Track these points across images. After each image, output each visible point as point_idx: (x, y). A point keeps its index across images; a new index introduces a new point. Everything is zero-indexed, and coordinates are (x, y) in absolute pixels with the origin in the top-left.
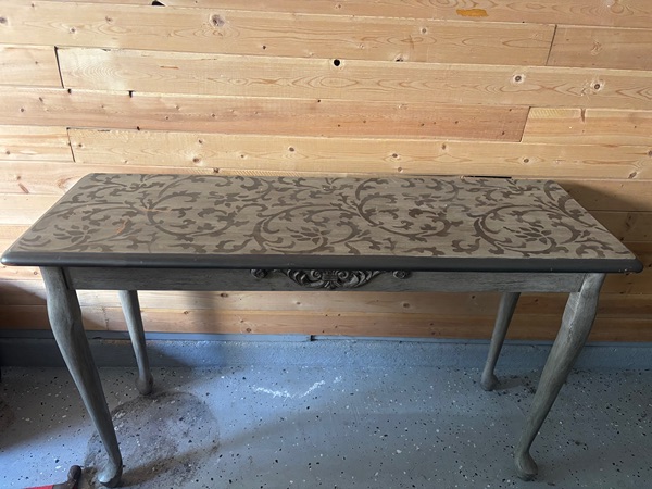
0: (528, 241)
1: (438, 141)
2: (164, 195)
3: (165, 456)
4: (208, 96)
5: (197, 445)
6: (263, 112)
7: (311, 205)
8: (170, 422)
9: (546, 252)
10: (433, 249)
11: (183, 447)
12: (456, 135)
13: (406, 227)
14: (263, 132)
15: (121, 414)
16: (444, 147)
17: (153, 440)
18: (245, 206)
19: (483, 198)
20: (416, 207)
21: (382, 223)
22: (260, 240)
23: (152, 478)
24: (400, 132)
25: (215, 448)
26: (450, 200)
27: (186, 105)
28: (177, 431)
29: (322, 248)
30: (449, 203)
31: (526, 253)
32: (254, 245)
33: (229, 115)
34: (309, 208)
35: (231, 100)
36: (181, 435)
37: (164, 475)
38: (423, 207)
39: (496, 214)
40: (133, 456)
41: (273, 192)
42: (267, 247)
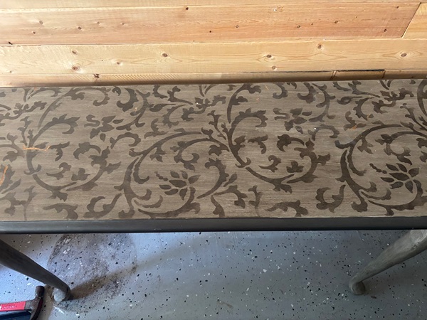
0: (393, 187)
1: (315, 41)
2: (44, 123)
3: (100, 275)
4: (67, 10)
5: (121, 266)
6: (129, 22)
7: (183, 133)
8: (102, 247)
9: (410, 206)
10: (296, 205)
11: (112, 268)
12: (333, 34)
13: (273, 168)
14: (134, 41)
15: (68, 240)
16: (320, 46)
17: (91, 261)
18: (120, 137)
19: (353, 115)
20: (284, 131)
21: (249, 162)
22: (130, 195)
23: (92, 293)
24: (274, 35)
25: (134, 268)
26: (320, 118)
27: (48, 19)
28: (107, 254)
29: (189, 206)
30: (318, 123)
31: (389, 208)
32: (122, 204)
33: (96, 27)
34: (180, 139)
35: (94, 12)
36: (110, 257)
37: (100, 290)
38: (293, 132)
39: (364, 141)
40: (78, 275)
41: (147, 112)
42: (136, 208)
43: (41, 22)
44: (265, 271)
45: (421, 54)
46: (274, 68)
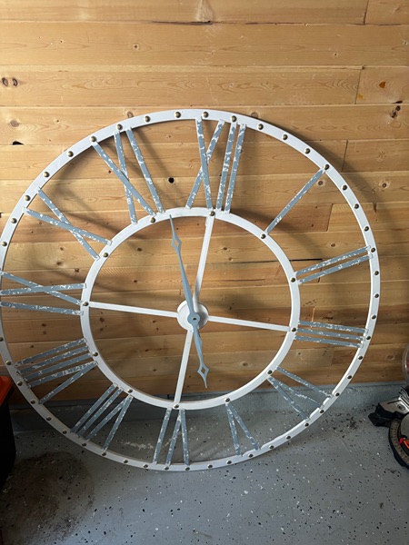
8: (51, 482)
15: (9, 477)
23: (38, 535)
25: (91, 502)
36: (61, 492)
37: (48, 532)
43: (40, 223)
44: (246, 492)
45: (347, 244)
46: (230, 259)
